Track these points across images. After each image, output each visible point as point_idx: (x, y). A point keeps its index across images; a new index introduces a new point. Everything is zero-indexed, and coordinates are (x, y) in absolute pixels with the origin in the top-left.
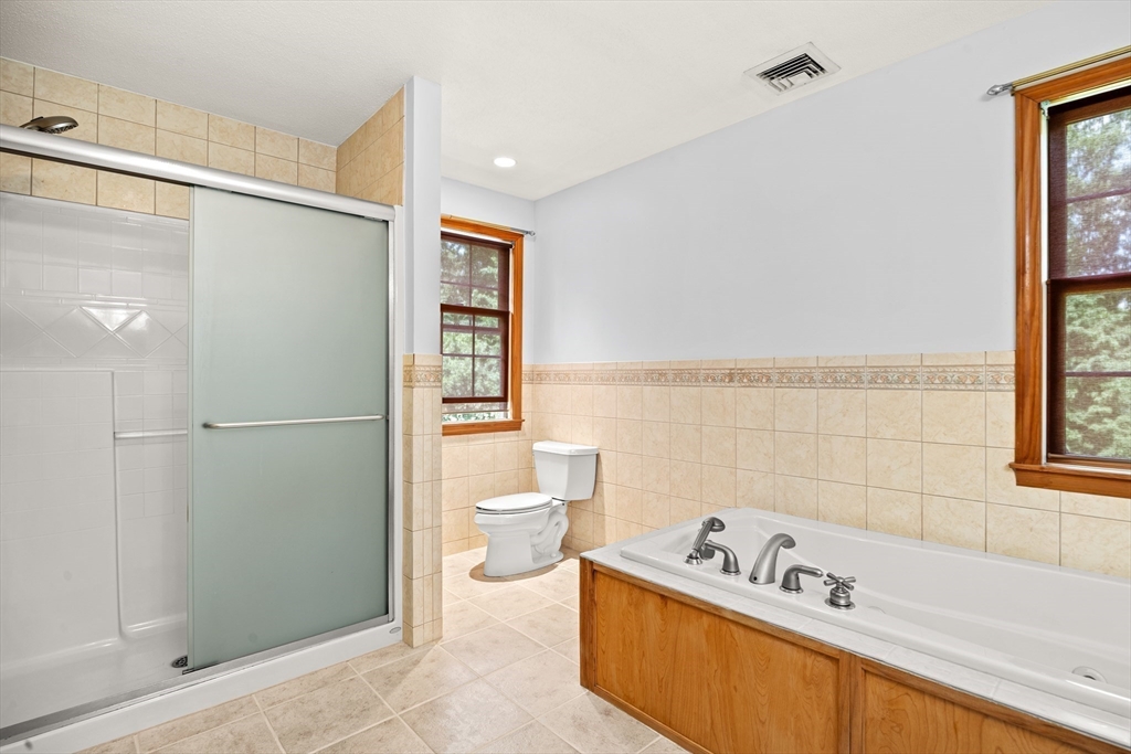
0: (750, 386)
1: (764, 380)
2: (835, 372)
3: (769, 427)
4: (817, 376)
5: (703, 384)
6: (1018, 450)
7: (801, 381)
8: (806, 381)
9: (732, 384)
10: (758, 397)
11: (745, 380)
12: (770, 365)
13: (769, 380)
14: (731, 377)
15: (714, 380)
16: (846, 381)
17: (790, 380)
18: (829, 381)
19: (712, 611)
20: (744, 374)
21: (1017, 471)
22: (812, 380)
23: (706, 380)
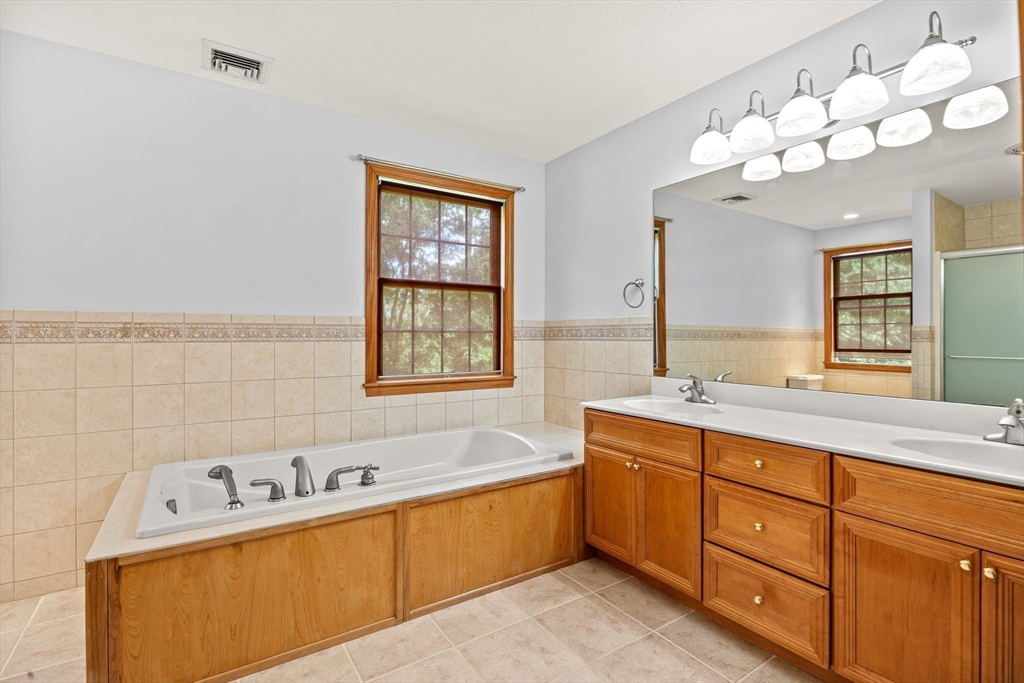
0: (153, 341)
1: (171, 335)
2: (248, 328)
3: (178, 380)
4: (231, 331)
5: (77, 339)
6: (366, 376)
7: (214, 335)
8: (220, 335)
9: (126, 339)
10: (163, 353)
11: (146, 335)
12: (180, 320)
13: (177, 334)
14: (125, 332)
15: (98, 335)
16: (258, 336)
17: (202, 335)
18: (243, 335)
19: (299, 528)
20: (144, 329)
21: (366, 388)
22: (225, 335)
23: (82, 335)
